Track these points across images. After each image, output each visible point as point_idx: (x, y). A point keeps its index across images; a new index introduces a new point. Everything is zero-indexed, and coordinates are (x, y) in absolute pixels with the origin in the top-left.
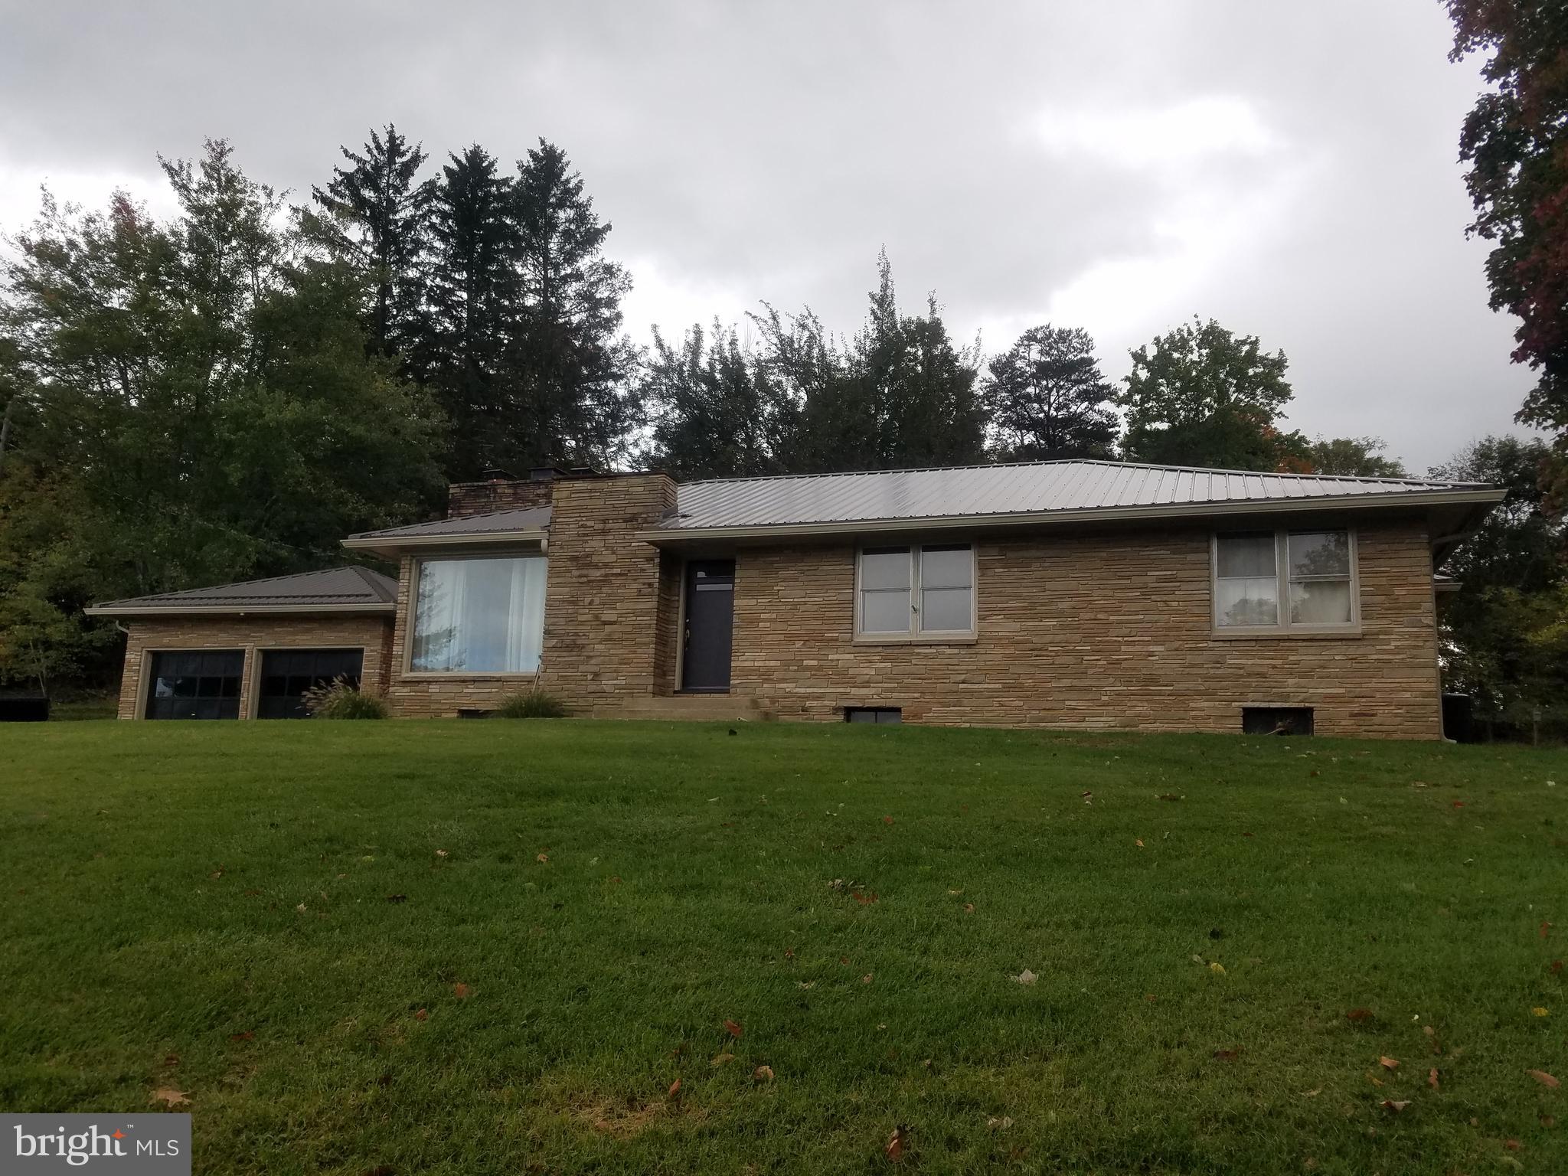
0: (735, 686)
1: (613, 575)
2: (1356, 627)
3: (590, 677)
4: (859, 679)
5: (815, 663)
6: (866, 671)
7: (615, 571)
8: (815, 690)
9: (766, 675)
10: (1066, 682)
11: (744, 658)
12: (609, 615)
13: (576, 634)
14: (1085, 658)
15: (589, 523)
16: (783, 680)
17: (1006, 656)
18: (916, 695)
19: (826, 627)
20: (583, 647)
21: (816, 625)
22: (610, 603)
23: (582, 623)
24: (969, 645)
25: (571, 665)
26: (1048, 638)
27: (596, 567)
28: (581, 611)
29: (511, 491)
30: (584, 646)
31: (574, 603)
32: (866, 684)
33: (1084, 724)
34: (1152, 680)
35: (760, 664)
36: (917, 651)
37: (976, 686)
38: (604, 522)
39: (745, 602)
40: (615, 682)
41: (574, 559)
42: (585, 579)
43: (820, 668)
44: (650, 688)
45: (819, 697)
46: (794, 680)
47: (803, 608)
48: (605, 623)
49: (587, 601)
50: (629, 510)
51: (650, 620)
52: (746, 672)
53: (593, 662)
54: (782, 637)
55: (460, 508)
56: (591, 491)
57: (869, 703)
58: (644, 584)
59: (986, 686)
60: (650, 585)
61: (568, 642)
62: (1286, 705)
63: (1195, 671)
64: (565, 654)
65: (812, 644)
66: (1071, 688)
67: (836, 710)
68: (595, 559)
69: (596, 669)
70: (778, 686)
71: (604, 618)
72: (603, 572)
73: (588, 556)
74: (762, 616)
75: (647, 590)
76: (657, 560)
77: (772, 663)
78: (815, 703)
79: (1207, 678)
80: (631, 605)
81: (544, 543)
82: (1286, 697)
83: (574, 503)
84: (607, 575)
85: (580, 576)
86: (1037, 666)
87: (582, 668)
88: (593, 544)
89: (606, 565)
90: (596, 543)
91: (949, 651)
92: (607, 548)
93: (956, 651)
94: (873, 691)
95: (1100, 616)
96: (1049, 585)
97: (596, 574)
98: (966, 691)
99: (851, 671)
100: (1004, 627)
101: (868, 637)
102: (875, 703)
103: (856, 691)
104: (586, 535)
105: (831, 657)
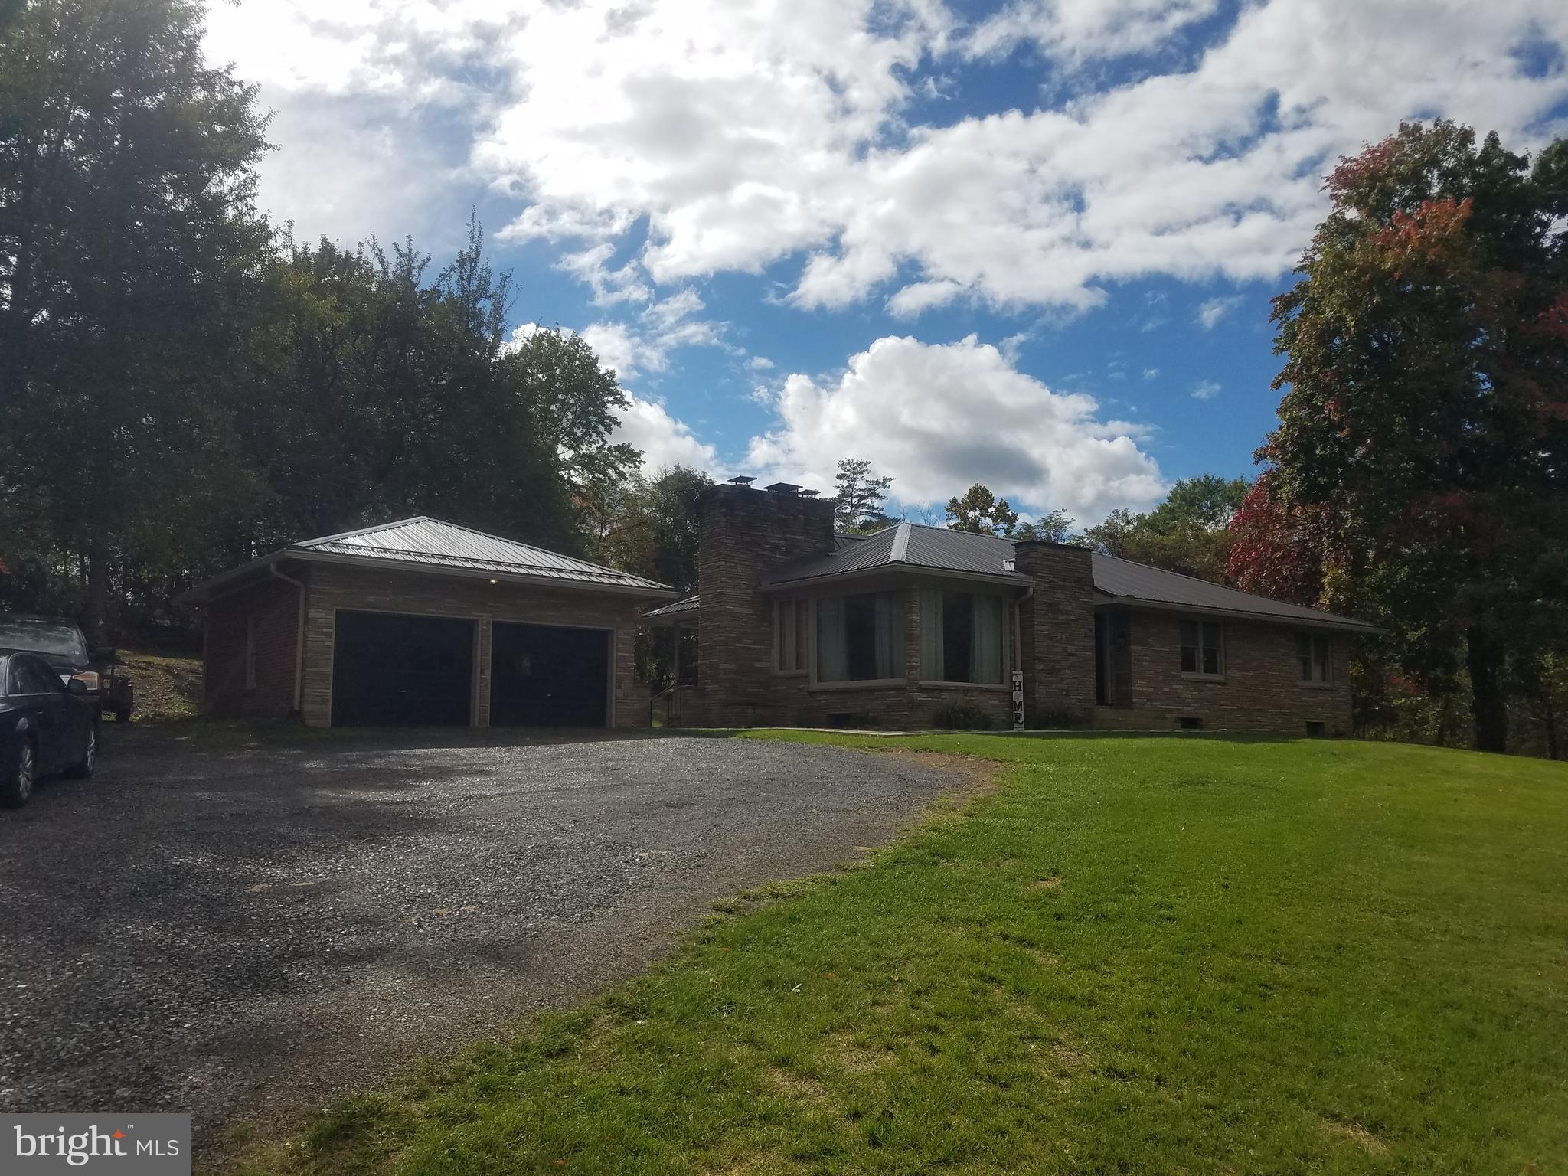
0: (1135, 703)
1: (1072, 620)
2: (1327, 685)
3: (1064, 693)
4: (1187, 701)
5: (1168, 690)
6: (1188, 697)
7: (1072, 617)
8: (1169, 707)
9: (1147, 694)
10: (1256, 707)
11: (1138, 685)
13: (1054, 661)
14: (1262, 694)
15: (1056, 580)
16: (1156, 701)
17: (1237, 690)
18: (1207, 711)
19: (1171, 668)
21: (1167, 666)
22: (1071, 640)
23: (1057, 654)
24: (1225, 684)
25: (1054, 684)
26: (1250, 682)
27: (1061, 613)
29: (775, 502)
30: (1059, 670)
31: (1051, 638)
32: (1188, 705)
33: (1263, 732)
34: (1281, 707)
35: (1144, 689)
36: (1207, 685)
38: (1064, 581)
39: (1136, 648)
41: (1049, 605)
42: (1056, 621)
43: (1170, 693)
44: (1096, 702)
45: (1170, 711)
46: (1160, 700)
47: (1161, 655)
48: (1070, 655)
49: (1059, 637)
50: (1077, 575)
51: (1091, 654)
52: (1139, 694)
53: (1065, 682)
54: (1153, 672)
55: (733, 509)
56: (1054, 556)
57: (1189, 716)
58: (1088, 629)
59: (1230, 707)
60: (1091, 630)
61: (1051, 667)
62: (1315, 721)
63: (1293, 703)
64: (1049, 675)
65: (1167, 678)
66: (1258, 710)
67: (1177, 719)
68: (1061, 607)
69: (1066, 687)
70: (1154, 703)
71: (1070, 651)
72: (1065, 617)
73: (1057, 604)
74: (1144, 658)
75: (1089, 634)
76: (1093, 614)
77: (1150, 689)
78: (1169, 715)
79: (1297, 707)
80: (1081, 643)
81: (1031, 590)
82: (1317, 717)
83: (1046, 563)
84: (1068, 620)
85: (1053, 619)
86: (1248, 697)
87: (1059, 686)
88: (1057, 595)
89: (1067, 613)
90: (1060, 596)
91: (1218, 686)
92: (1068, 600)
94: (1191, 708)
96: (1251, 653)
97: (1062, 618)
98: (1226, 710)
99: (1183, 696)
100: (1235, 674)
101: (1186, 675)
102: (1193, 716)
103: (1185, 708)
104: (1054, 588)
105: (1175, 686)
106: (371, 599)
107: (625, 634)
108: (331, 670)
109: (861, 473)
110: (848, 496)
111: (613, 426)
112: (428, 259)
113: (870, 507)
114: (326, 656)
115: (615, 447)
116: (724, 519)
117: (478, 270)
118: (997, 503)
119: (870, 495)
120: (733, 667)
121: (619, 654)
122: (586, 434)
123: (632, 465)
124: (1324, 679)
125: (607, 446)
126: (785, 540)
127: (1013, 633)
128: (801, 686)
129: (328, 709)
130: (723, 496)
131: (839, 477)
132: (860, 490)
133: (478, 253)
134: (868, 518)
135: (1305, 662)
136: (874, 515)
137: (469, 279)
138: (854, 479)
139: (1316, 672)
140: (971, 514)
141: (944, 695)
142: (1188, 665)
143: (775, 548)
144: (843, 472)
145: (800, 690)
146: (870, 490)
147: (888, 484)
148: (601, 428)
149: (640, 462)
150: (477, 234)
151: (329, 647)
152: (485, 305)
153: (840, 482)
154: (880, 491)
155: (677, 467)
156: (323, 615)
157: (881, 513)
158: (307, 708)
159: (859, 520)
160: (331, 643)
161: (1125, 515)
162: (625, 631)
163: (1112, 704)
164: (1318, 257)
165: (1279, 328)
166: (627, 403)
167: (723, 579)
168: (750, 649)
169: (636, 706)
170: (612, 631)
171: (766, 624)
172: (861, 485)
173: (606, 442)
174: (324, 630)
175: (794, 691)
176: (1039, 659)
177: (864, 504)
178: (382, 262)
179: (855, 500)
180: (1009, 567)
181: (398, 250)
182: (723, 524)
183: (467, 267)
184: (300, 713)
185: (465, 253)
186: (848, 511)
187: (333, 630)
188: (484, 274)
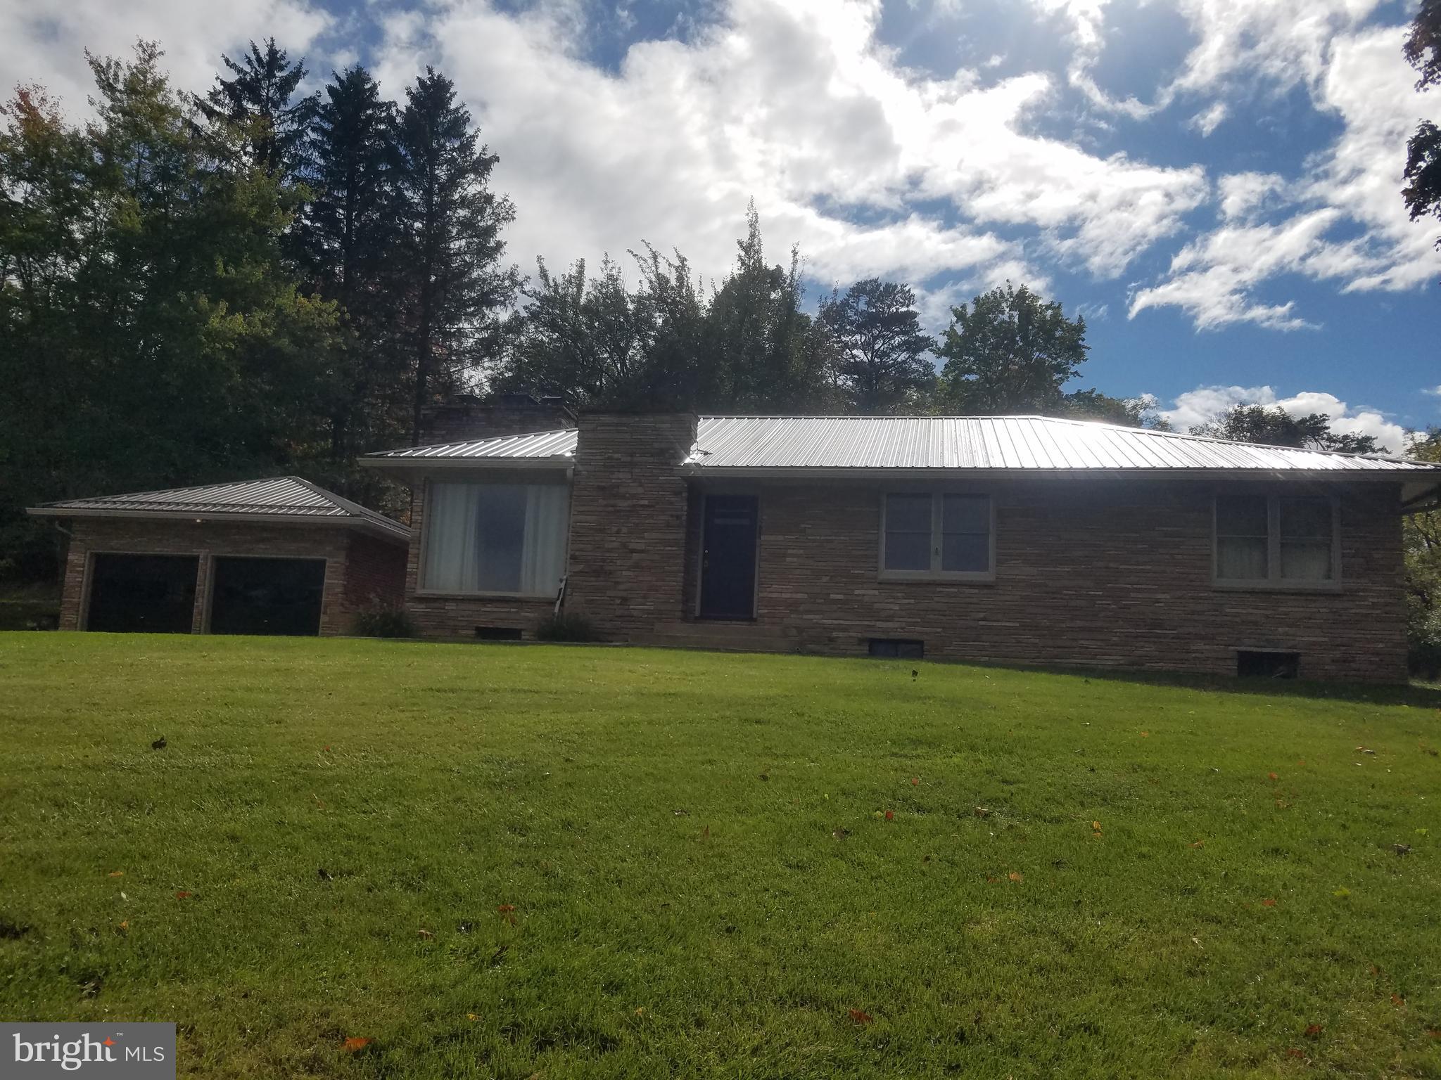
0: (762, 616)
1: (641, 506)
2: (1334, 585)
3: (618, 601)
4: (884, 614)
5: (841, 597)
6: (891, 606)
7: (642, 502)
8: (841, 622)
9: (793, 606)
10: (1079, 623)
11: (771, 589)
12: (635, 544)
13: (604, 561)
14: (1098, 602)
16: (810, 612)
18: (939, 630)
19: (852, 564)
20: (610, 573)
21: (842, 562)
22: (637, 532)
23: (610, 550)
24: (988, 587)
26: (1063, 583)
27: (624, 497)
28: (608, 539)
32: (889, 619)
33: (1094, 662)
34: (1158, 624)
35: (788, 596)
36: (938, 589)
37: (995, 624)
38: (632, 455)
39: (772, 538)
40: (646, 607)
42: (611, 509)
43: (846, 602)
44: (679, 614)
45: (845, 629)
46: (821, 612)
48: (633, 551)
49: (615, 529)
51: (678, 550)
52: (772, 603)
53: (622, 587)
54: (809, 572)
57: (893, 636)
58: (672, 516)
59: (1004, 624)
60: (678, 517)
61: (595, 568)
62: (1270, 650)
63: (1196, 617)
64: (593, 579)
65: (838, 579)
66: (1084, 629)
67: (861, 641)
68: (622, 490)
69: (624, 594)
70: (805, 617)
71: (632, 546)
72: (629, 503)
73: (614, 487)
74: (790, 551)
75: (674, 522)
76: (685, 495)
77: (799, 596)
78: (841, 634)
79: (1207, 624)
80: (659, 536)
82: (1276, 643)
84: (634, 506)
85: (607, 506)
86: (1052, 607)
88: (621, 475)
89: (633, 496)
90: (623, 475)
92: (634, 480)
93: (977, 591)
94: (897, 625)
95: (1112, 565)
97: (623, 504)
99: (876, 606)
100: (1021, 571)
102: (901, 635)
103: (879, 624)
104: (613, 466)
105: (857, 592)
106: (113, 543)
121: (332, 582)
124: (1325, 575)
151: (83, 583)
156: (78, 557)
160: (84, 579)
170: (325, 560)
174: (77, 569)
187: (84, 570)
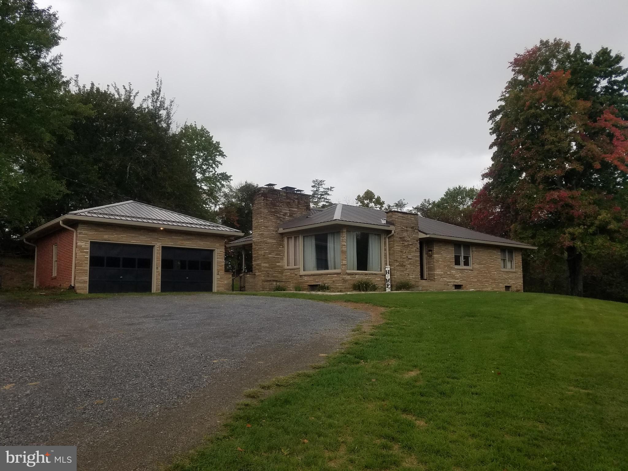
0: (436, 279)
1: (410, 244)
2: (514, 270)
3: (407, 275)
4: (457, 278)
5: (449, 273)
6: (457, 275)
8: (450, 280)
9: (441, 275)
10: (485, 280)
11: (437, 271)
12: (410, 257)
13: (403, 262)
14: (487, 274)
15: (403, 227)
16: (444, 277)
17: (477, 273)
18: (465, 282)
19: (451, 264)
21: (449, 263)
22: (410, 252)
23: (404, 258)
24: (472, 270)
25: (403, 271)
26: (482, 269)
27: (405, 241)
28: (403, 255)
29: (285, 194)
30: (405, 265)
31: (402, 252)
32: (458, 279)
33: (487, 289)
34: (495, 280)
35: (440, 273)
38: (407, 227)
39: (436, 256)
40: (413, 277)
41: (401, 238)
43: (450, 274)
44: (420, 279)
45: (450, 282)
46: (446, 277)
47: (447, 258)
49: (405, 251)
50: (412, 225)
51: (418, 259)
52: (438, 275)
53: (407, 270)
54: (443, 266)
55: (267, 197)
56: (402, 217)
59: (475, 280)
60: (418, 248)
61: (401, 264)
62: (508, 285)
63: (499, 278)
64: (401, 267)
65: (449, 268)
66: (486, 281)
67: (453, 285)
68: (405, 239)
69: (408, 272)
70: (444, 279)
73: (404, 238)
74: (440, 260)
75: (417, 250)
76: (419, 241)
77: (442, 273)
78: (450, 284)
79: (501, 279)
80: (414, 254)
81: (393, 232)
82: (509, 284)
83: (399, 220)
84: (408, 244)
85: (403, 244)
86: (481, 276)
87: (405, 272)
89: (408, 241)
90: (405, 234)
91: (470, 271)
92: (409, 236)
94: (459, 281)
95: (488, 265)
96: (482, 257)
97: (406, 243)
98: (472, 281)
99: (455, 276)
100: (477, 266)
101: (457, 267)
102: (459, 284)
103: (456, 281)
104: (403, 231)
105: (452, 272)
106: (106, 237)
107: (220, 251)
108: (88, 268)
109: (321, 185)
110: (316, 194)
111: (219, 165)
112: (138, 93)
113: (325, 199)
114: (86, 262)
115: (220, 174)
116: (263, 202)
117: (160, 98)
118: (376, 197)
119: (325, 194)
120: (267, 265)
121: (218, 260)
122: (208, 168)
123: (227, 181)
124: (512, 268)
125: (216, 173)
126: (289, 210)
127: (385, 250)
128: (297, 273)
129: (87, 285)
130: (262, 192)
131: (312, 187)
132: (321, 192)
133: (160, 91)
134: (325, 203)
135: (504, 260)
136: (327, 202)
137: (156, 102)
138: (319, 188)
139: (509, 264)
140: (366, 202)
141: (357, 276)
142: (457, 263)
143: (285, 214)
144: (314, 184)
145: (296, 275)
146: (325, 192)
147: (332, 189)
148: (214, 166)
149: (230, 180)
150: (160, 83)
151: (87, 258)
152: (163, 113)
153: (313, 189)
154: (329, 192)
155: (246, 182)
156: (84, 244)
157: (330, 201)
158: (77, 285)
159: (321, 204)
160: (88, 256)
161: (429, 201)
162: (220, 250)
163: (426, 279)
164: (507, 95)
165: (492, 124)
166: (225, 155)
167: (263, 227)
168: (274, 257)
169: (226, 282)
170: (215, 250)
171: (281, 247)
172: (321, 190)
173: (216, 171)
174: (85, 250)
175: (293, 275)
176: (397, 260)
177: (323, 198)
178: (118, 94)
179: (319, 196)
180: (384, 222)
181: (125, 88)
182: (263, 204)
183: (156, 97)
184: (74, 287)
185: (154, 91)
186: (316, 200)
187: (89, 251)
188: (162, 100)
